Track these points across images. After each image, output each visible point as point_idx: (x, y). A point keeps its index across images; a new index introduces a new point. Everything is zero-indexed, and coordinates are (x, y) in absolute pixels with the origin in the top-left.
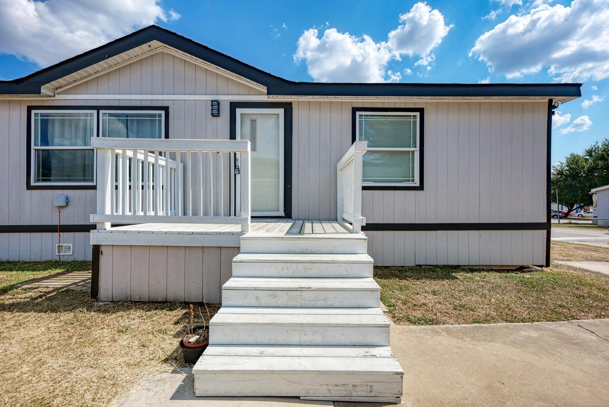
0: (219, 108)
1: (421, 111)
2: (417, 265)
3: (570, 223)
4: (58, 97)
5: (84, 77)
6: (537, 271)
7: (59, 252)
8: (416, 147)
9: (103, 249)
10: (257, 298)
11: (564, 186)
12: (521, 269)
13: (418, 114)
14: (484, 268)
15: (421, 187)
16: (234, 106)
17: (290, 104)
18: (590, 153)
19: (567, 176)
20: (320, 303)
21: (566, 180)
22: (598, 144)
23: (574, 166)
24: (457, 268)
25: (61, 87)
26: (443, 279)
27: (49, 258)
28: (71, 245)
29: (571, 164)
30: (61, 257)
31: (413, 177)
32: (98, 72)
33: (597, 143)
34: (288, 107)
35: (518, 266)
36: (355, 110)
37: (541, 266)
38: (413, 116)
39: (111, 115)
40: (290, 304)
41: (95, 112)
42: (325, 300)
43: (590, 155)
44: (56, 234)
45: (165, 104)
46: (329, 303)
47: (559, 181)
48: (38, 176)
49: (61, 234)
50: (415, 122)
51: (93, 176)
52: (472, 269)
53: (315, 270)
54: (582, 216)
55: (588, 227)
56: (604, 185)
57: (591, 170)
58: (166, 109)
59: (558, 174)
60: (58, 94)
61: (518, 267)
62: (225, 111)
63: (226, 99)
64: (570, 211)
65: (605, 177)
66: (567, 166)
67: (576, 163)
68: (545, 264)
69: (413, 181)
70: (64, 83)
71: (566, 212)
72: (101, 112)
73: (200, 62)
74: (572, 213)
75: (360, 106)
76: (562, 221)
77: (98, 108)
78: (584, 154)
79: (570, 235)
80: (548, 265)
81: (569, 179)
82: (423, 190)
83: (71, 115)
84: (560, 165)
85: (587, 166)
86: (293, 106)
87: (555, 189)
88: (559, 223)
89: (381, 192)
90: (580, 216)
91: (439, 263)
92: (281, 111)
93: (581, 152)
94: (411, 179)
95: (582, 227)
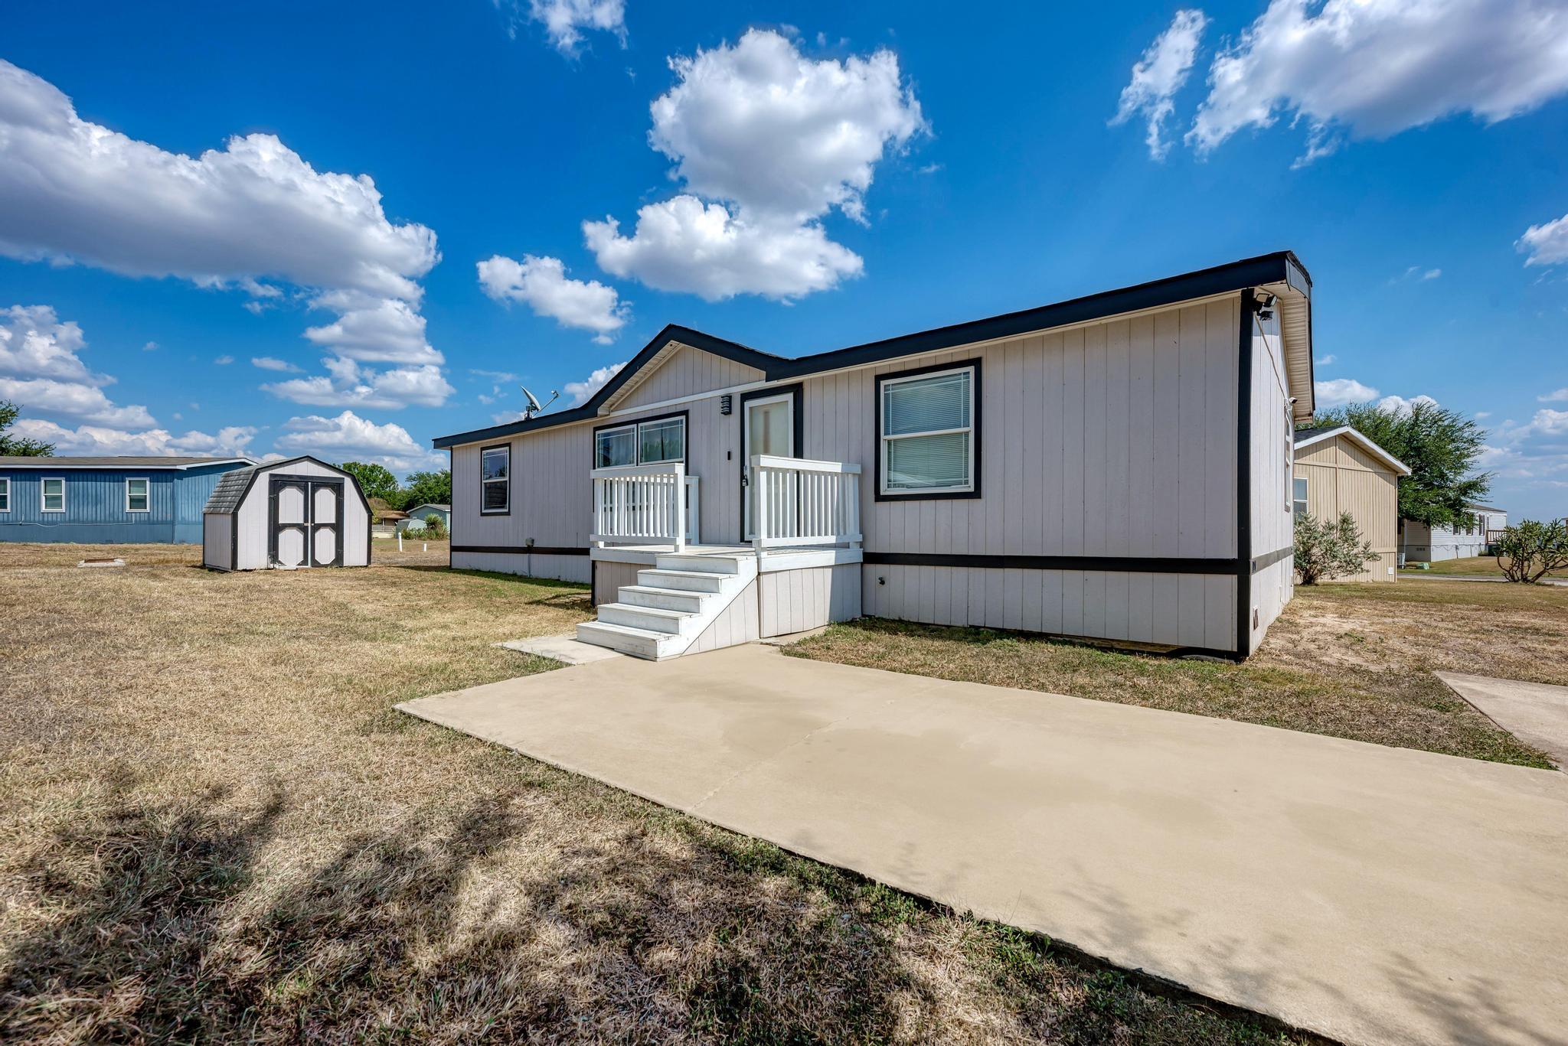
0: (730, 404)
1: (977, 363)
2: (971, 626)
4: (613, 415)
5: (629, 390)
8: (970, 426)
9: (598, 565)
10: (635, 598)
12: (1180, 654)
13: (972, 369)
14: (1096, 643)
15: (976, 494)
16: (741, 399)
17: (800, 385)
25: (613, 404)
31: (965, 476)
32: (637, 382)
34: (797, 390)
35: (1173, 646)
36: (879, 378)
37: (1224, 654)
38: (964, 373)
39: (646, 428)
41: (635, 426)
45: (685, 408)
50: (968, 384)
58: (686, 413)
60: (610, 412)
61: (1171, 649)
62: (735, 406)
68: (1235, 651)
69: (965, 483)
70: (615, 400)
72: (640, 425)
75: (886, 371)
77: (637, 422)
80: (1243, 652)
82: (980, 498)
83: (618, 432)
86: (805, 386)
89: (916, 503)
92: (789, 396)
94: (963, 479)
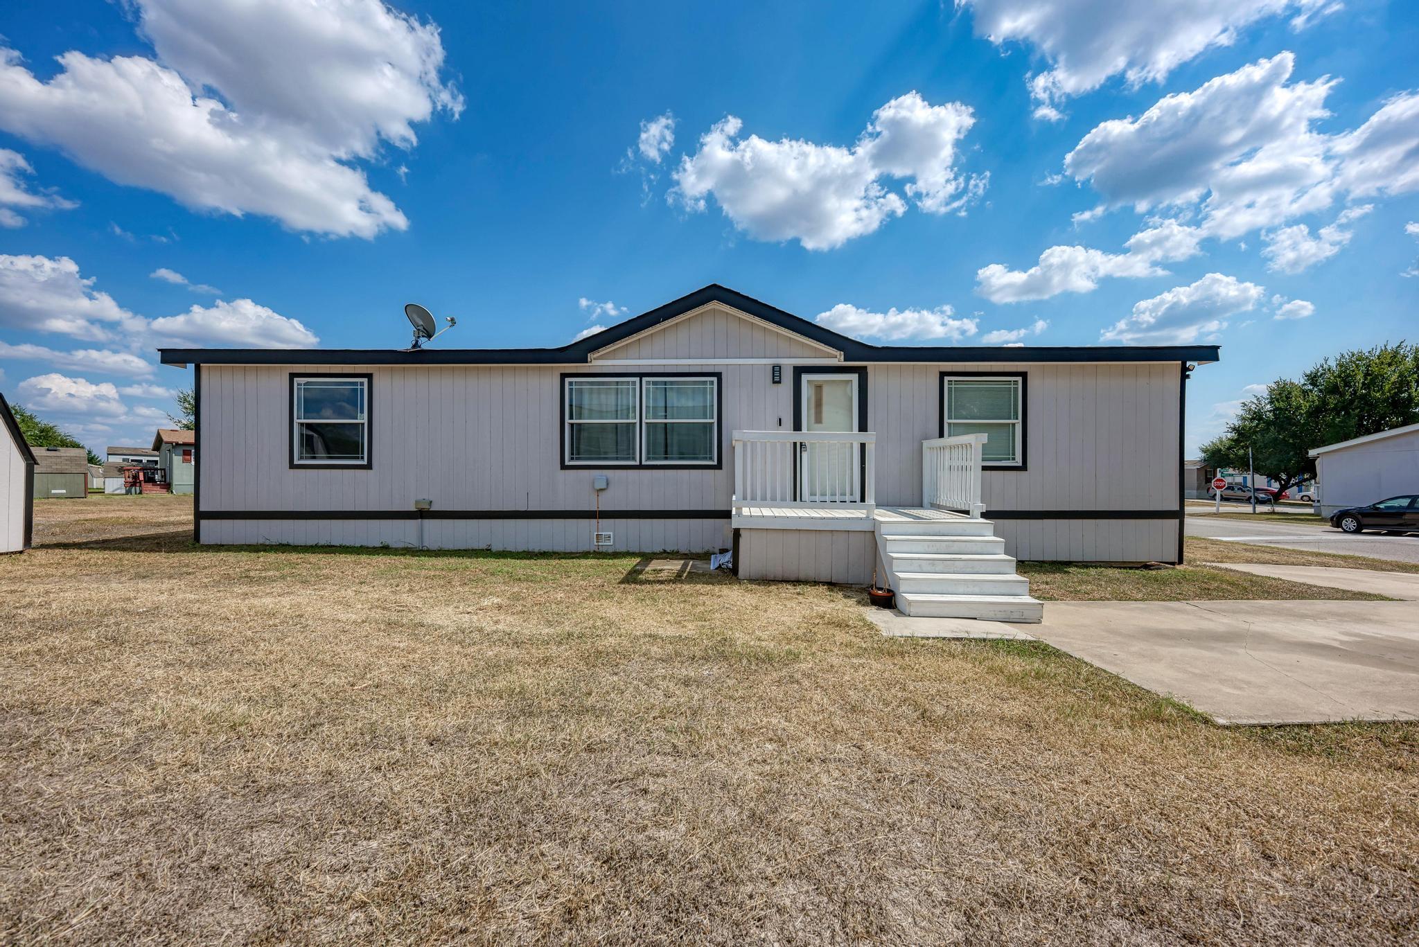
0: (780, 374)
1: (1024, 375)
3: (1273, 513)
4: (594, 363)
6: (1167, 568)
7: (598, 542)
8: (1017, 419)
9: (742, 532)
11: (1263, 442)
12: (1147, 567)
13: (1020, 379)
14: (1102, 564)
15: (1024, 467)
16: (799, 371)
17: (865, 368)
18: (1313, 379)
19: (1269, 423)
20: (968, 570)
21: (1267, 430)
22: (1328, 363)
23: (1282, 405)
24: (1069, 564)
25: (598, 351)
26: (1054, 573)
27: (586, 549)
28: (611, 533)
29: (1277, 400)
30: (600, 548)
31: (1014, 454)
32: (644, 333)
33: (1326, 361)
34: (862, 373)
36: (943, 375)
37: (1173, 564)
38: (1014, 381)
39: (655, 383)
40: (946, 570)
41: (637, 379)
42: (972, 567)
43: (1314, 384)
44: (594, 521)
45: (717, 370)
46: (976, 570)
47: (1255, 432)
48: (572, 454)
49: (600, 520)
50: (1016, 389)
51: (634, 453)
52: (1085, 565)
53: (956, 547)
54: (1310, 499)
55: (1308, 520)
56: (1338, 442)
57: (1315, 412)
58: (718, 375)
59: (1252, 419)
60: (595, 359)
61: (1143, 564)
62: (788, 377)
63: (788, 363)
64: (1284, 487)
65: (1340, 427)
66: (1271, 403)
67: (1287, 398)
68: (1177, 561)
69: (1014, 459)
71: (1277, 490)
72: (644, 379)
73: (757, 321)
74: (1288, 492)
75: (949, 370)
76: (1260, 508)
77: (641, 375)
78: (1302, 381)
79: (1259, 533)
80: (1181, 561)
81: (1272, 428)
82: (1027, 471)
83: (606, 383)
84: (1256, 402)
85: (1305, 406)
86: (869, 370)
87: (1247, 447)
88: (1254, 513)
90: (1305, 498)
91: (1046, 559)
92: (854, 378)
93: (1297, 378)
94: (1011, 456)
95: (1291, 519)
